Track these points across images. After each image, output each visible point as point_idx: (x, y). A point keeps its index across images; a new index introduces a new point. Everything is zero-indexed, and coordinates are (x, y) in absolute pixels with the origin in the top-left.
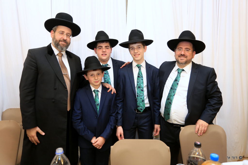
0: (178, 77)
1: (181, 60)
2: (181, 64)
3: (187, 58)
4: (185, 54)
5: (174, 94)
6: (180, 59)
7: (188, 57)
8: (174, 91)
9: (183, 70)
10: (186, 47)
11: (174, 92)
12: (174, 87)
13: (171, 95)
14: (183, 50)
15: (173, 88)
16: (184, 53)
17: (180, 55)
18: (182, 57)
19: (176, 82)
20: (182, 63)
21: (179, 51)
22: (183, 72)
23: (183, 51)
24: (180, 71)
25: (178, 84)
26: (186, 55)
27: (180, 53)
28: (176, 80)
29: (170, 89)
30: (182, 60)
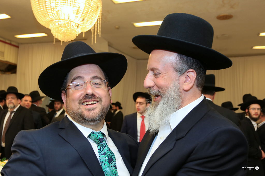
1: (89, 110)
2: (91, 121)
3: (103, 103)
4: (94, 93)
6: (86, 110)
7: (103, 100)
10: (93, 75)
14: (86, 83)
16: (92, 89)
17: (83, 99)
18: (90, 103)
20: (93, 120)
21: (78, 87)
23: (89, 85)
26: (97, 95)
27: (82, 92)
30: (92, 112)
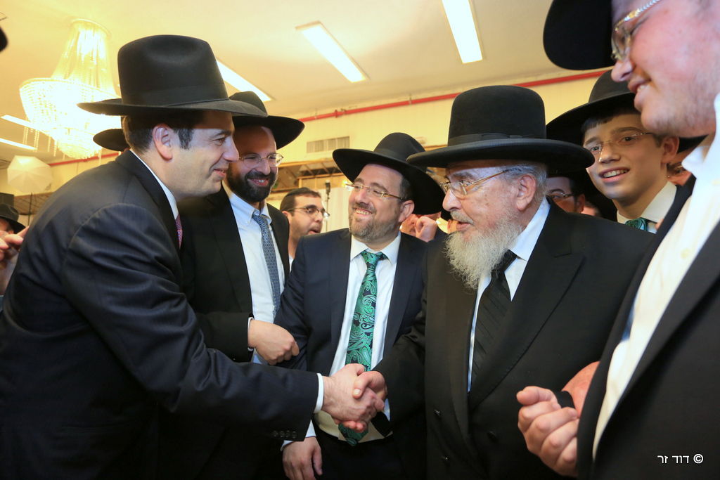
0: (371, 281)
5: (372, 342)
8: (368, 331)
9: (382, 257)
11: (368, 334)
12: (363, 316)
13: (362, 345)
15: (362, 322)
19: (365, 298)
22: (381, 264)
24: (372, 261)
25: (374, 305)
28: (365, 292)
29: (352, 327)
